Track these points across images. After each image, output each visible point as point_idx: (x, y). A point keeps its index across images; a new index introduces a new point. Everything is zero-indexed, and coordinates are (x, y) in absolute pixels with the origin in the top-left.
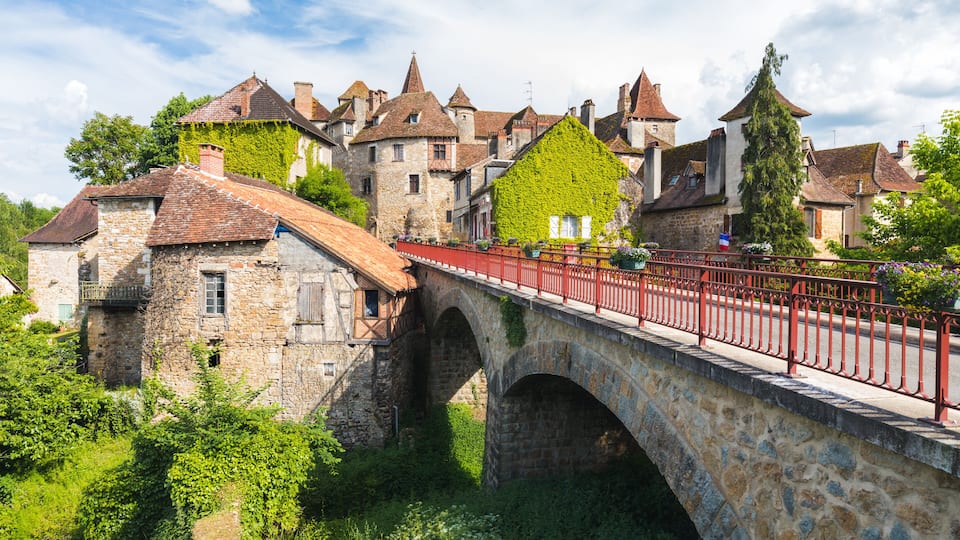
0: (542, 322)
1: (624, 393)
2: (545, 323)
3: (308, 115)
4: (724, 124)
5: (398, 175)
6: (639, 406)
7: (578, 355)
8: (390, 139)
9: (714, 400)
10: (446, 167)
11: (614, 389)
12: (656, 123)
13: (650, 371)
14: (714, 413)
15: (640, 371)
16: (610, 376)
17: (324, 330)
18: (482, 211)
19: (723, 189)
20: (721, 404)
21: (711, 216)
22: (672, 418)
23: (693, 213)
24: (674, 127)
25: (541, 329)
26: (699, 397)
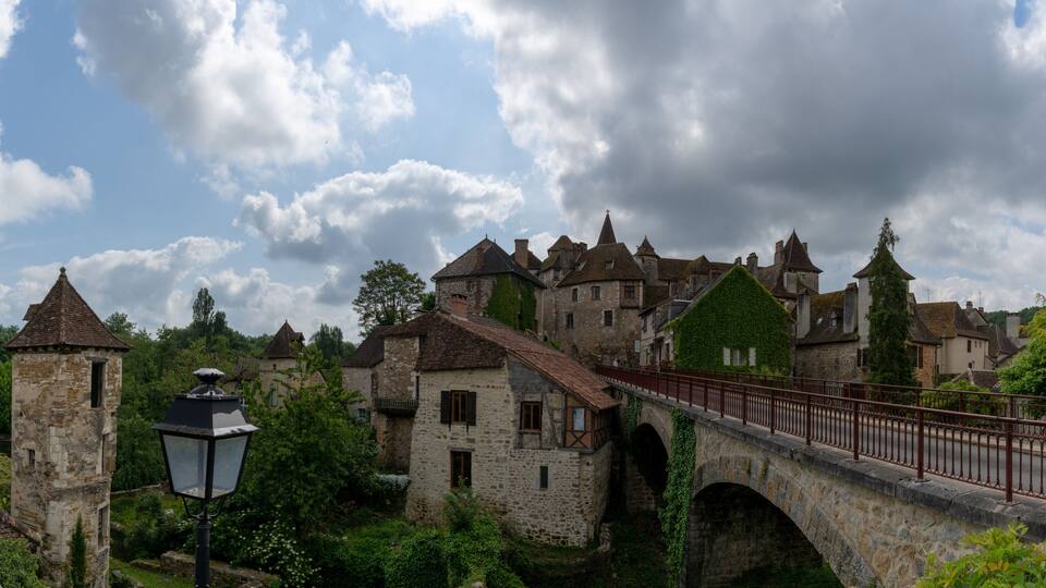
0: (724, 440)
1: (795, 498)
2: (727, 441)
3: (524, 265)
4: (856, 280)
5: (596, 312)
6: (808, 508)
8: (590, 282)
9: (866, 502)
10: (634, 305)
11: (787, 496)
12: (803, 273)
13: (816, 481)
14: (866, 512)
15: (807, 480)
16: (784, 485)
17: (540, 439)
18: (666, 342)
19: (856, 329)
20: (872, 504)
21: (848, 350)
22: (834, 517)
23: (834, 347)
24: (818, 277)
25: (723, 445)
26: (854, 500)
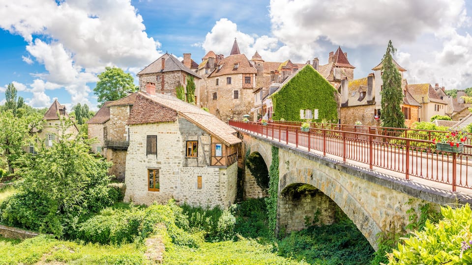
0: (298, 160)
1: (337, 190)
2: (300, 160)
3: (189, 66)
4: (374, 72)
5: (229, 91)
6: (344, 196)
7: (316, 174)
8: (225, 75)
9: (377, 192)
10: (251, 87)
11: (332, 189)
12: (345, 69)
13: (349, 181)
14: (377, 197)
15: (344, 181)
16: (331, 184)
17: (197, 161)
18: (267, 107)
19: (374, 99)
20: (379, 194)
21: (369, 110)
22: (359, 201)
23: (362, 108)
24: (353, 71)
25: (298, 162)
26: (370, 191)
